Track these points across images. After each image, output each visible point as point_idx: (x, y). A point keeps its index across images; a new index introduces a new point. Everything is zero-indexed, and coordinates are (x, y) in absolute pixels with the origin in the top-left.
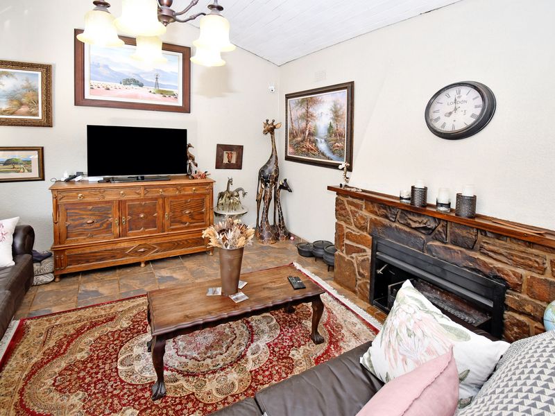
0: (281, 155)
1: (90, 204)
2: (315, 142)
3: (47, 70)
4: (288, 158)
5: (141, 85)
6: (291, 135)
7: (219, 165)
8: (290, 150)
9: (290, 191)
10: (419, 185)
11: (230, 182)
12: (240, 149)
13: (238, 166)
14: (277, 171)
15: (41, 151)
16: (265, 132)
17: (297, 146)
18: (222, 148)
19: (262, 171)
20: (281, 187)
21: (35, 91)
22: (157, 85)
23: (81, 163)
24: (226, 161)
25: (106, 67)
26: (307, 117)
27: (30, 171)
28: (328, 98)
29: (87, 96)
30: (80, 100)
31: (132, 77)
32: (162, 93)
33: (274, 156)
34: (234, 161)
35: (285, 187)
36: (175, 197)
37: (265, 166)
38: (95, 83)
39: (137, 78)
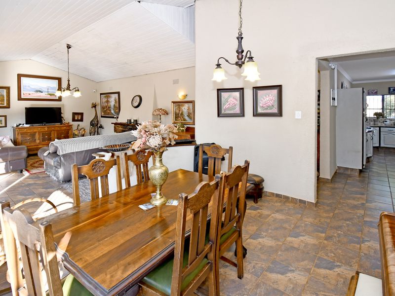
0: (99, 115)
1: (29, 133)
2: (110, 110)
3: (8, 89)
4: (102, 117)
5: (42, 92)
6: (103, 108)
7: (74, 120)
8: (102, 114)
9: (103, 128)
10: (129, 119)
11: (79, 125)
12: (82, 114)
13: (82, 120)
14: (98, 121)
15: (5, 117)
16: (92, 107)
17: (105, 112)
18: (74, 114)
19: (91, 122)
20: (99, 127)
21: (3, 96)
22: (48, 92)
23: (23, 120)
24: (76, 118)
25: (29, 86)
26: (108, 102)
27: (2, 124)
28: (113, 96)
29: (22, 97)
30: (20, 99)
31: (39, 89)
32: (51, 95)
33: (96, 116)
34: (80, 119)
35: (101, 127)
36: (59, 130)
37: (93, 120)
38: (24, 92)
39: (40, 90)
